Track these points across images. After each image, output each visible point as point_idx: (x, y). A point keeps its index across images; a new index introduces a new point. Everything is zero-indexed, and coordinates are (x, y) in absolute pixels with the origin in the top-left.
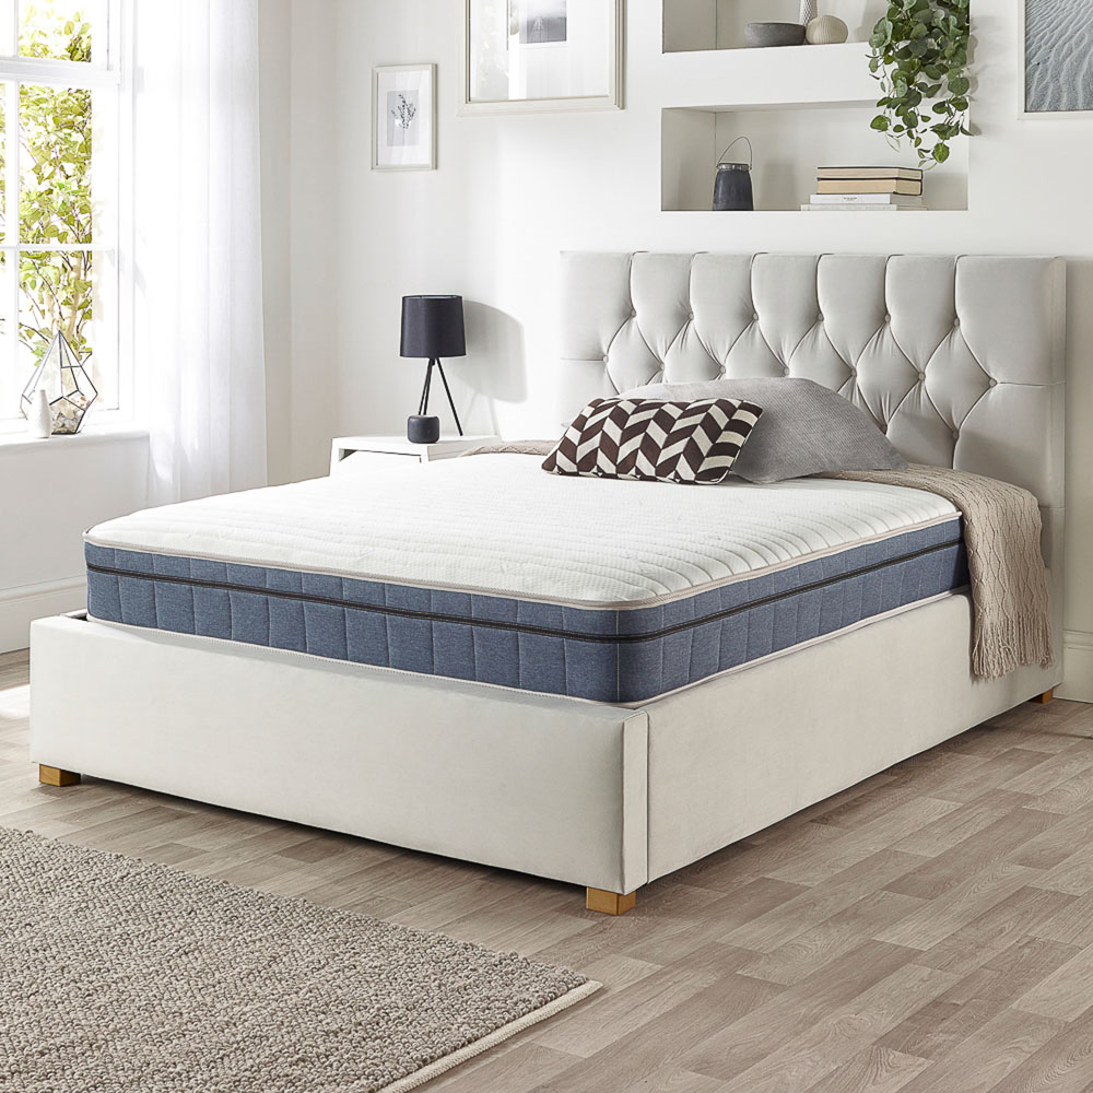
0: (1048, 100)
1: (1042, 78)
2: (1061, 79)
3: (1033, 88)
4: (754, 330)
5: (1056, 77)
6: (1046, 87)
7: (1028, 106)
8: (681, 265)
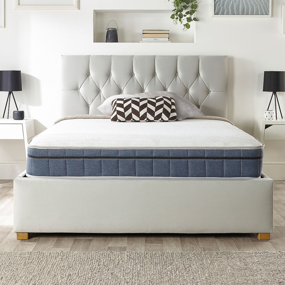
0: (221, 11)
1: (219, 5)
2: (224, 6)
3: (217, 8)
4: (134, 79)
5: (223, 5)
6: (220, 8)
7: (215, 13)
8: (108, 59)
